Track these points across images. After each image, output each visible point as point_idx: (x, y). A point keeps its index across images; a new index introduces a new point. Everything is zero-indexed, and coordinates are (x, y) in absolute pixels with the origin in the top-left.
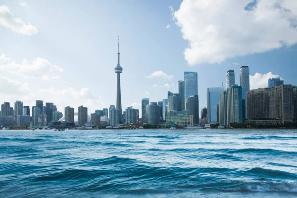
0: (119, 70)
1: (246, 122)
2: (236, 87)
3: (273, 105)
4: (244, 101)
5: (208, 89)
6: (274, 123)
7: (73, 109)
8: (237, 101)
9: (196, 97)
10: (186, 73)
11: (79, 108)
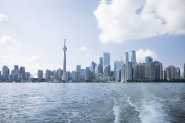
0: (65, 49)
1: (134, 79)
2: (129, 63)
3: (146, 72)
4: (133, 68)
5: (115, 62)
6: (146, 80)
7: (42, 71)
8: (130, 69)
9: (109, 66)
10: (104, 53)
11: (46, 71)
